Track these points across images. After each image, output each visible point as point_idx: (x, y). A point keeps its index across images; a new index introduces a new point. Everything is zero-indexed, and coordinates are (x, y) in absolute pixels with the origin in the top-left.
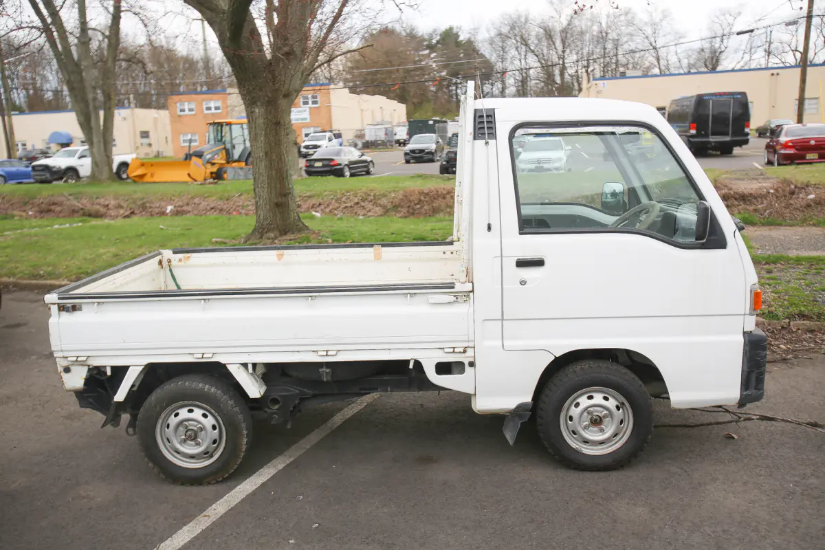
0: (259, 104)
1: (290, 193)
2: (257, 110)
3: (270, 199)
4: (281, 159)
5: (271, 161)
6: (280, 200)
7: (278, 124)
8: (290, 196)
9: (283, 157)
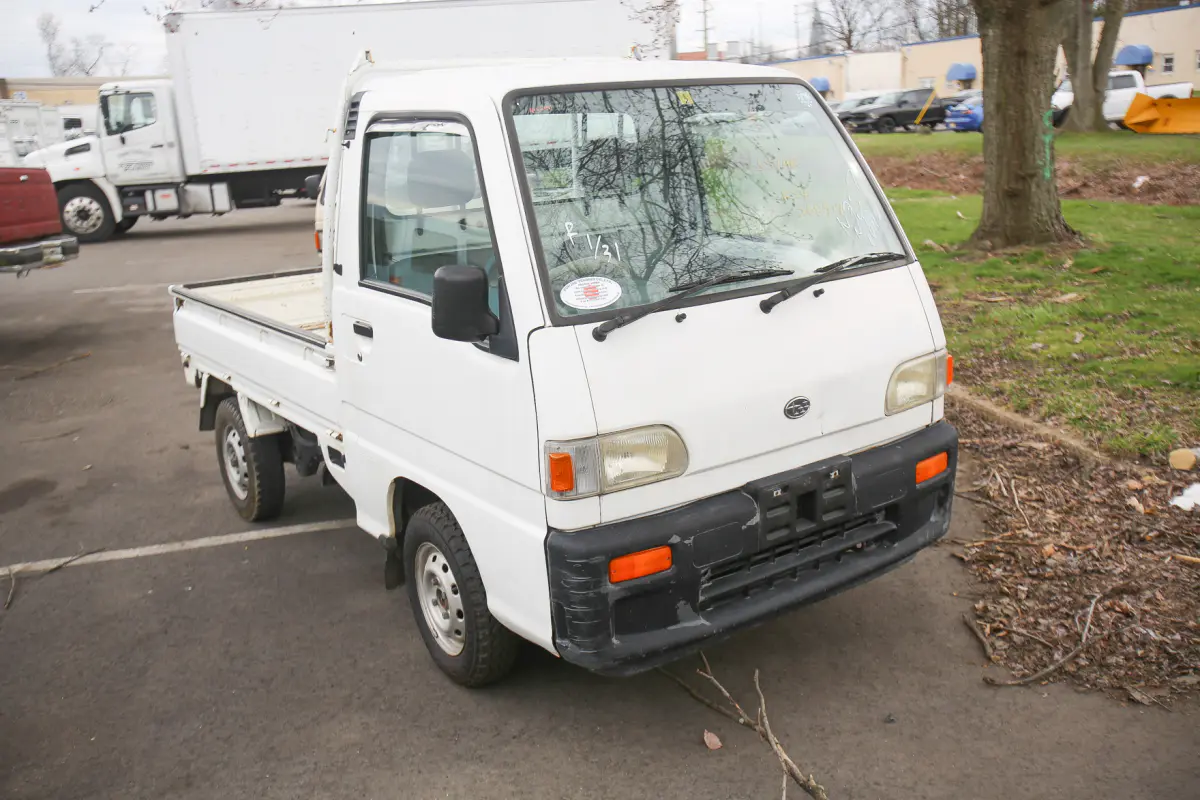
0: (993, 21)
1: (1032, 176)
2: (991, 33)
3: (998, 183)
4: (1023, 115)
5: (1005, 121)
6: (1013, 185)
7: (1022, 54)
8: (1036, 179)
9: (1027, 112)
